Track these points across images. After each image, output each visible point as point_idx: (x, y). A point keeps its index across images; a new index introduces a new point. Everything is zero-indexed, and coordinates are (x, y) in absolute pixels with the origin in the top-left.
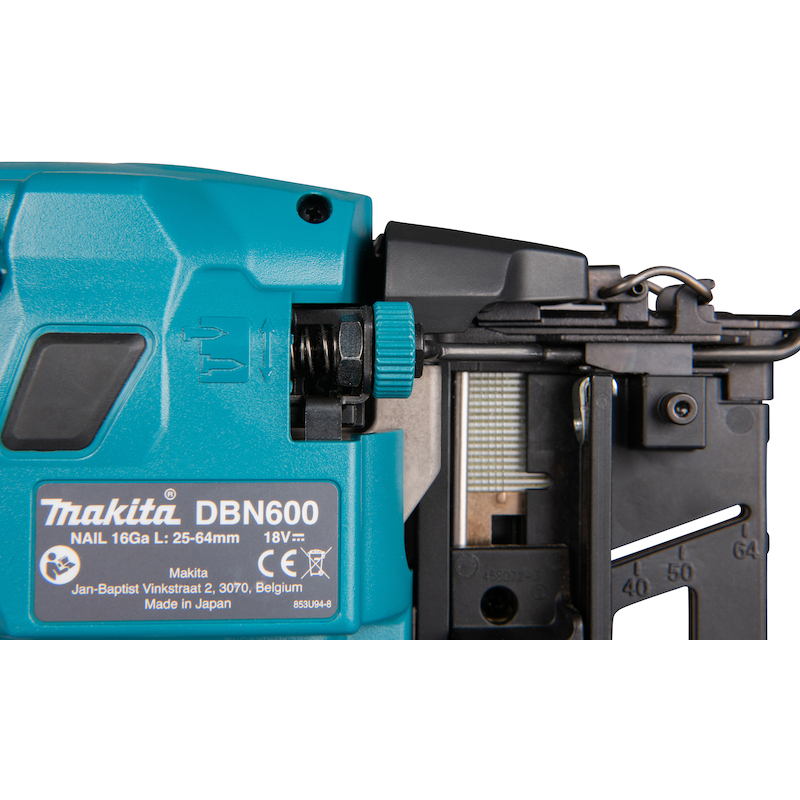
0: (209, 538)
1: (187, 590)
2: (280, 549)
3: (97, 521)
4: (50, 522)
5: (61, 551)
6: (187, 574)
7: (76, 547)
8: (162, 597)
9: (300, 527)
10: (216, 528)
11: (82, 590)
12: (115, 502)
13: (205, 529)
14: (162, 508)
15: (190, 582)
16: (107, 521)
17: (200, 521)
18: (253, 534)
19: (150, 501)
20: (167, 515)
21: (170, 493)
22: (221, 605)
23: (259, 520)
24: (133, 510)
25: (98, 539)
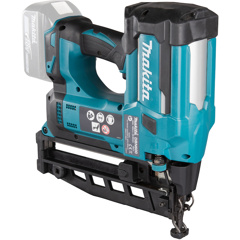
0: (133, 139)
1: (127, 135)
2: (132, 148)
3: (135, 124)
4: (135, 118)
5: (132, 119)
6: (129, 135)
7: (132, 121)
8: (127, 131)
10: (134, 140)
11: (127, 121)
12: (137, 127)
13: (134, 138)
15: (128, 135)
16: (135, 125)
17: (135, 138)
18: (133, 144)
19: (137, 132)
20: (136, 134)
21: (138, 135)
22: (126, 139)
23: (135, 146)
24: (136, 129)
25: (133, 124)
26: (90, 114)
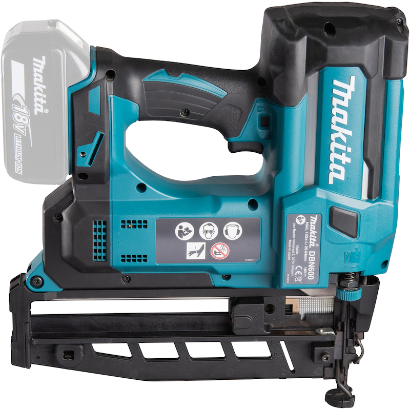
0: (306, 254)
1: (293, 250)
2: (302, 271)
3: (311, 228)
4: (312, 217)
5: (304, 220)
6: (297, 249)
7: (305, 223)
8: (292, 244)
9: (307, 275)
10: (308, 256)
11: (294, 225)
12: (316, 232)
13: (308, 253)
14: (314, 243)
15: (295, 250)
16: (311, 230)
17: (310, 252)
18: (306, 265)
19: (316, 240)
20: (312, 244)
21: (317, 245)
22: (289, 257)
23: (309, 266)
24: (314, 236)
25: (307, 229)
26: (183, 230)
